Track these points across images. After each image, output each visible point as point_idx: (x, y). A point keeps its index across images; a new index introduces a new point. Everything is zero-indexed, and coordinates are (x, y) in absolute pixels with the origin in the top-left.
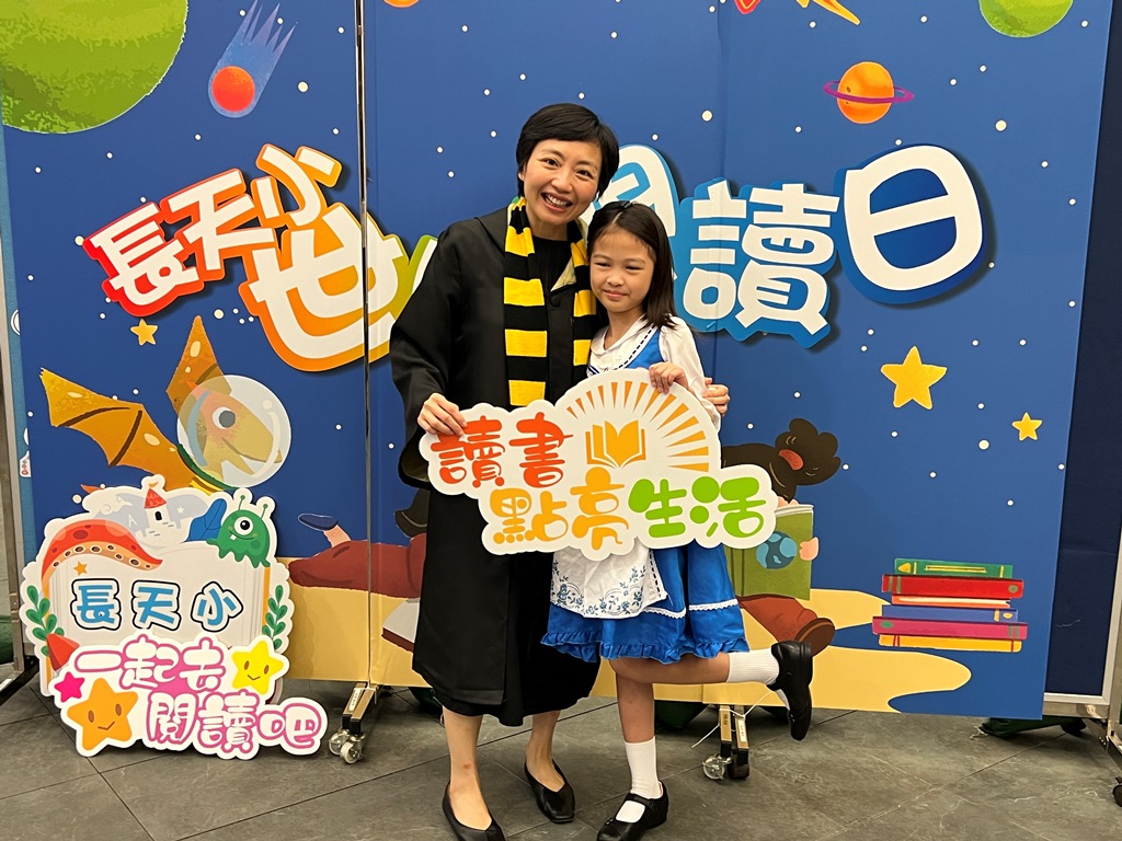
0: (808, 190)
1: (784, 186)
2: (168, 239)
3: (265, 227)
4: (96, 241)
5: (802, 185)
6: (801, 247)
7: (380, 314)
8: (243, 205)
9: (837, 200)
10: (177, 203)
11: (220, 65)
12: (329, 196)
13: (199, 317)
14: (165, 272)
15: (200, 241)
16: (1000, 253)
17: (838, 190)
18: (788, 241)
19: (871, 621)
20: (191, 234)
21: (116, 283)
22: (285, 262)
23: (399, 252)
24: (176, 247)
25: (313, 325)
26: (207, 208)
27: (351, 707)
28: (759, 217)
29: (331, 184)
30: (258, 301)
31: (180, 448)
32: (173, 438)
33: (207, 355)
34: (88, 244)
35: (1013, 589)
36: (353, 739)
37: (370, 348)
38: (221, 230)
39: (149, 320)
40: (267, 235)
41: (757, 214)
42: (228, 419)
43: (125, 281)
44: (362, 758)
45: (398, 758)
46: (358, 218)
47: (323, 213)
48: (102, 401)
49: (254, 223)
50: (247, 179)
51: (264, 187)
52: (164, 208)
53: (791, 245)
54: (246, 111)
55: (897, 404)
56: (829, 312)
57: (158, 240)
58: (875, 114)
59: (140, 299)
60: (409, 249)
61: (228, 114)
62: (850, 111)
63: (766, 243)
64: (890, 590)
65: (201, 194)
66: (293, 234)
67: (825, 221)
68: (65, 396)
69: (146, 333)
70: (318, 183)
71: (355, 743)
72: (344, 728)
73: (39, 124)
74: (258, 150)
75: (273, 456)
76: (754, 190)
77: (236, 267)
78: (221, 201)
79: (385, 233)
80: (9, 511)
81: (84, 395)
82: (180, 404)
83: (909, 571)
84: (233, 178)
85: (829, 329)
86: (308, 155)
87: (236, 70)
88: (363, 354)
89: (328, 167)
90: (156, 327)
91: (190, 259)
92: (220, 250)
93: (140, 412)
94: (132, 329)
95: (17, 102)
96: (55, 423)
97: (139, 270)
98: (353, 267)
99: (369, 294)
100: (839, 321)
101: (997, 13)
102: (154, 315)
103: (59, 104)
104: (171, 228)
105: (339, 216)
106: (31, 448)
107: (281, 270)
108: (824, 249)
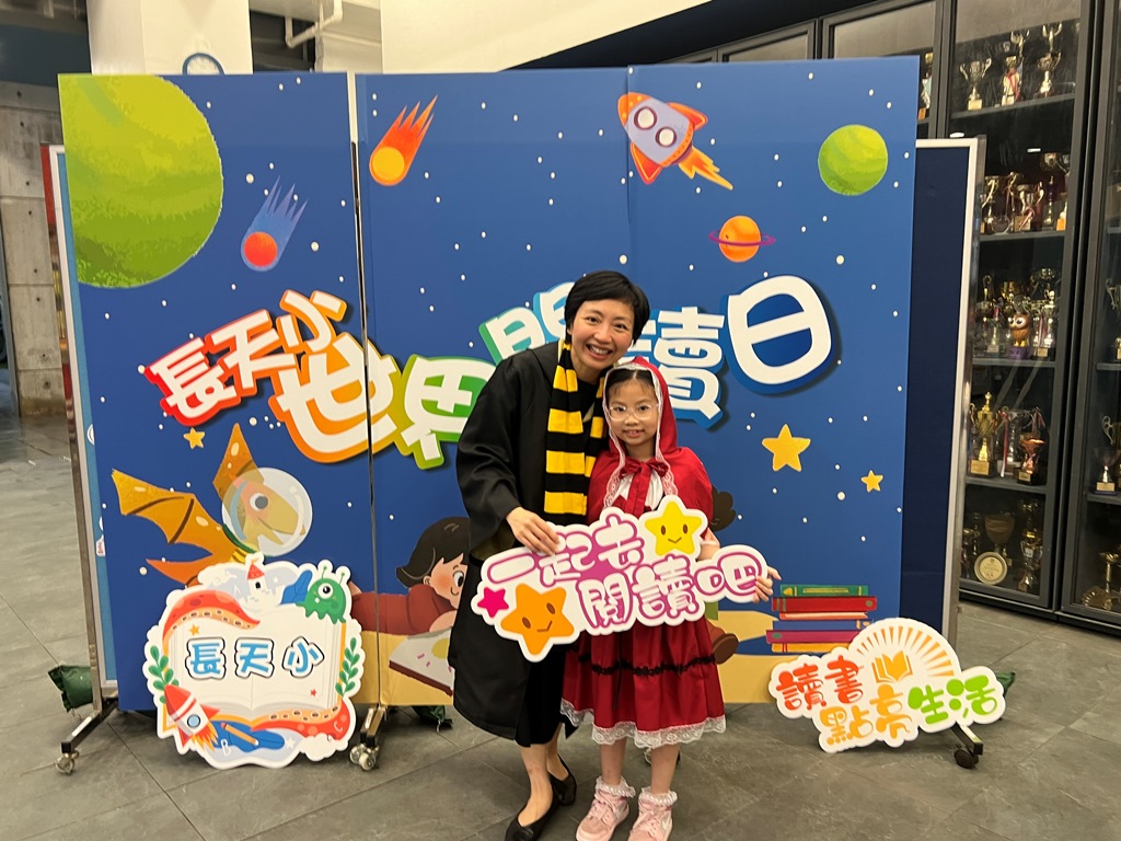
0: (701, 311)
1: (683, 309)
2: (211, 365)
3: (289, 353)
4: (156, 369)
5: (696, 309)
6: (698, 354)
7: (380, 416)
8: (270, 337)
9: (723, 317)
10: (218, 338)
11: (250, 233)
12: (338, 328)
13: (237, 426)
14: (210, 391)
15: (237, 366)
16: (845, 353)
17: (723, 311)
18: (687, 350)
19: (765, 634)
20: (230, 361)
21: (171, 401)
22: (304, 379)
23: (393, 368)
24: (218, 371)
25: (327, 426)
26: (242, 340)
27: (367, 725)
28: (665, 332)
29: (338, 318)
30: (284, 409)
31: (225, 528)
32: (220, 520)
33: (244, 454)
34: (148, 371)
35: (869, 603)
36: (369, 750)
37: (373, 442)
38: (253, 357)
39: (198, 428)
40: (289, 359)
41: (663, 331)
42: (262, 503)
43: (177, 399)
44: (376, 765)
45: (405, 764)
46: (361, 343)
47: (333, 341)
48: (161, 493)
49: (279, 351)
50: (273, 317)
51: (287, 323)
52: (208, 342)
53: (691, 353)
54: (271, 266)
55: (776, 468)
56: (720, 402)
57: (204, 367)
58: (746, 255)
59: (189, 412)
60: (401, 367)
61: (257, 268)
62: (730, 252)
63: (672, 352)
64: (778, 609)
65: (238, 330)
66: (311, 358)
67: (715, 335)
68: (132, 491)
69: (195, 438)
70: (330, 319)
71: (370, 755)
72: (362, 742)
73: (108, 281)
74: (281, 295)
75: (299, 529)
76: (661, 313)
77: (266, 384)
78: (253, 335)
79: (382, 354)
80: (88, 583)
81: (147, 489)
82: (224, 493)
83: (791, 594)
84: (262, 317)
85: (721, 415)
86: (321, 298)
87: (262, 235)
88: (367, 447)
89: (336, 306)
90: (202, 434)
91: (230, 380)
92: (254, 374)
93: (192, 501)
94: (185, 436)
95: (89, 264)
96: (125, 511)
97: (189, 391)
98: (358, 382)
99: (371, 401)
100: (728, 407)
101: (833, 179)
102: (201, 424)
103: (123, 266)
104: (213, 357)
105: (346, 343)
106: (105, 533)
107: (301, 384)
108: (715, 355)
